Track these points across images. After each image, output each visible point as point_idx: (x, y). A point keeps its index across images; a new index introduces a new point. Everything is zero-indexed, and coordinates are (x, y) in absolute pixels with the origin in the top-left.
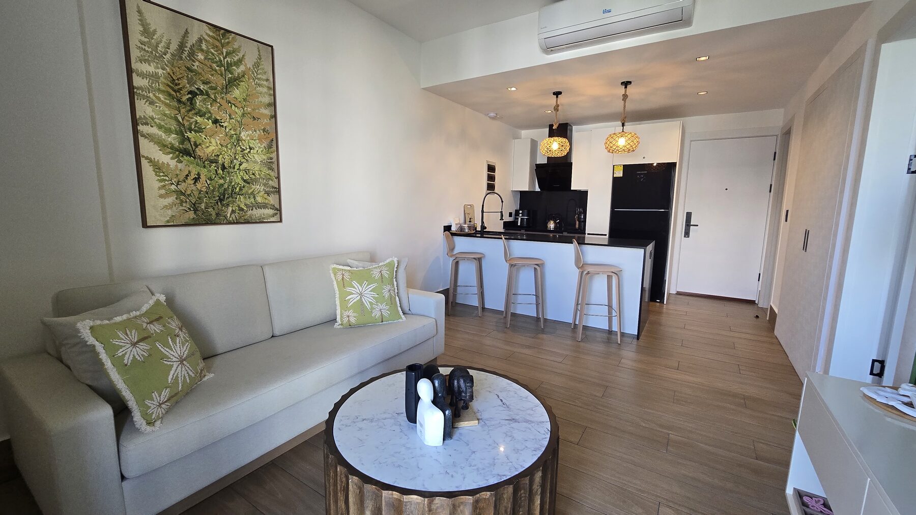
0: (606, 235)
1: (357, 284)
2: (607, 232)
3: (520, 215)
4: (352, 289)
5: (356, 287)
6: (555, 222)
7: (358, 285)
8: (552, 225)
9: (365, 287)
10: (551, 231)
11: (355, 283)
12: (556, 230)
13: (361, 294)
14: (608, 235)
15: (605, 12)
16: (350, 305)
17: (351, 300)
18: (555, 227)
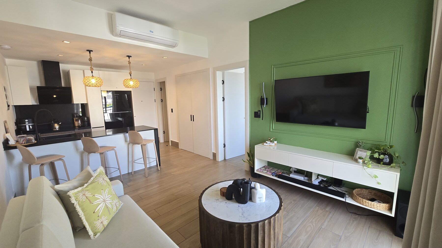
0: (104, 127)
1: (98, 195)
2: (104, 126)
3: (27, 123)
4: (98, 200)
5: (100, 197)
6: (58, 124)
7: (100, 196)
8: (57, 126)
9: (104, 194)
10: (57, 131)
11: (97, 196)
12: (61, 129)
13: (104, 201)
14: (105, 127)
15: (151, 31)
16: (101, 213)
17: (100, 209)
18: (59, 128)
